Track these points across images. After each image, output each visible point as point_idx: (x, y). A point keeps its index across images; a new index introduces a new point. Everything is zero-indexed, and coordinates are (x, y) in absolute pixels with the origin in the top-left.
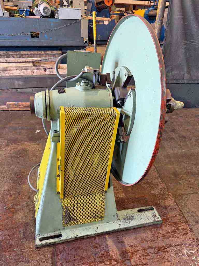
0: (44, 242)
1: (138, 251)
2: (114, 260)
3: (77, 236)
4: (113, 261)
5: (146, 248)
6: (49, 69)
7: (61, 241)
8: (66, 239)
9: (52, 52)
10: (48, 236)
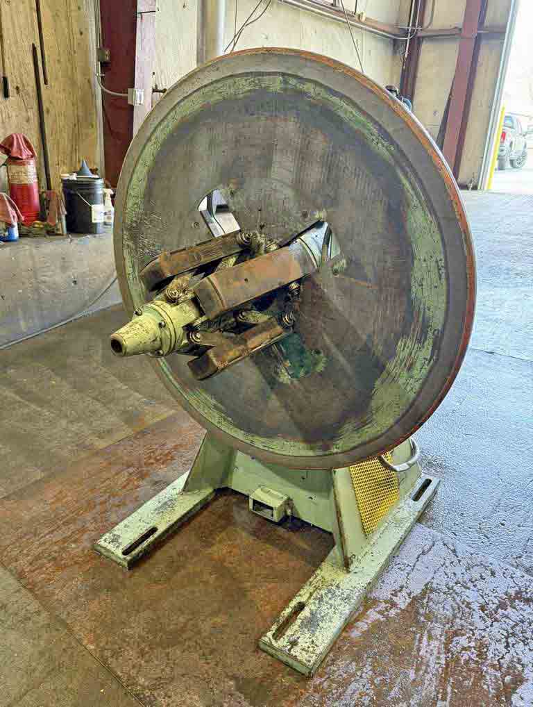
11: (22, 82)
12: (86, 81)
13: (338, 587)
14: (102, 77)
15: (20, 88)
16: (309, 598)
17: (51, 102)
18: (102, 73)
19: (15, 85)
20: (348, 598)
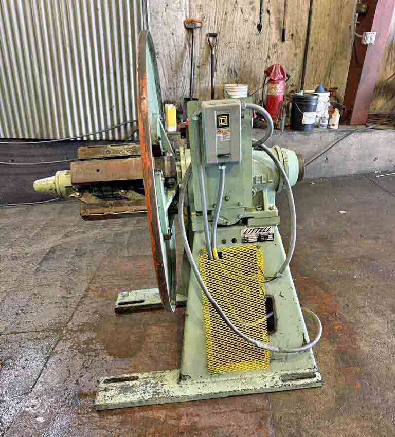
11: (297, 31)
12: (348, 27)
13: (163, 385)
14: (357, 24)
15: (295, 35)
16: (144, 378)
17: (316, 43)
18: (358, 21)
19: (291, 33)
20: (158, 394)
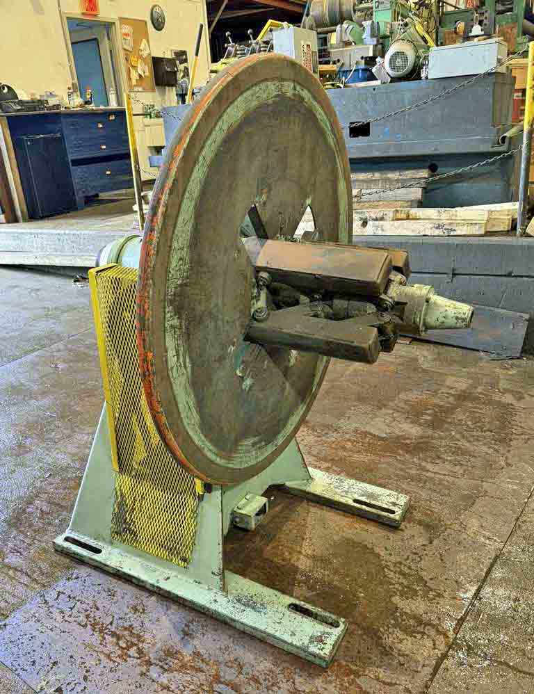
0: (67, 545)
1: (200, 670)
2: (138, 648)
3: (121, 569)
4: (135, 648)
5: (222, 680)
6: (376, 220)
7: (90, 559)
8: (101, 563)
9: (401, 175)
10: (82, 541)
13: (330, 484)
16: (348, 497)
20: (339, 479)
